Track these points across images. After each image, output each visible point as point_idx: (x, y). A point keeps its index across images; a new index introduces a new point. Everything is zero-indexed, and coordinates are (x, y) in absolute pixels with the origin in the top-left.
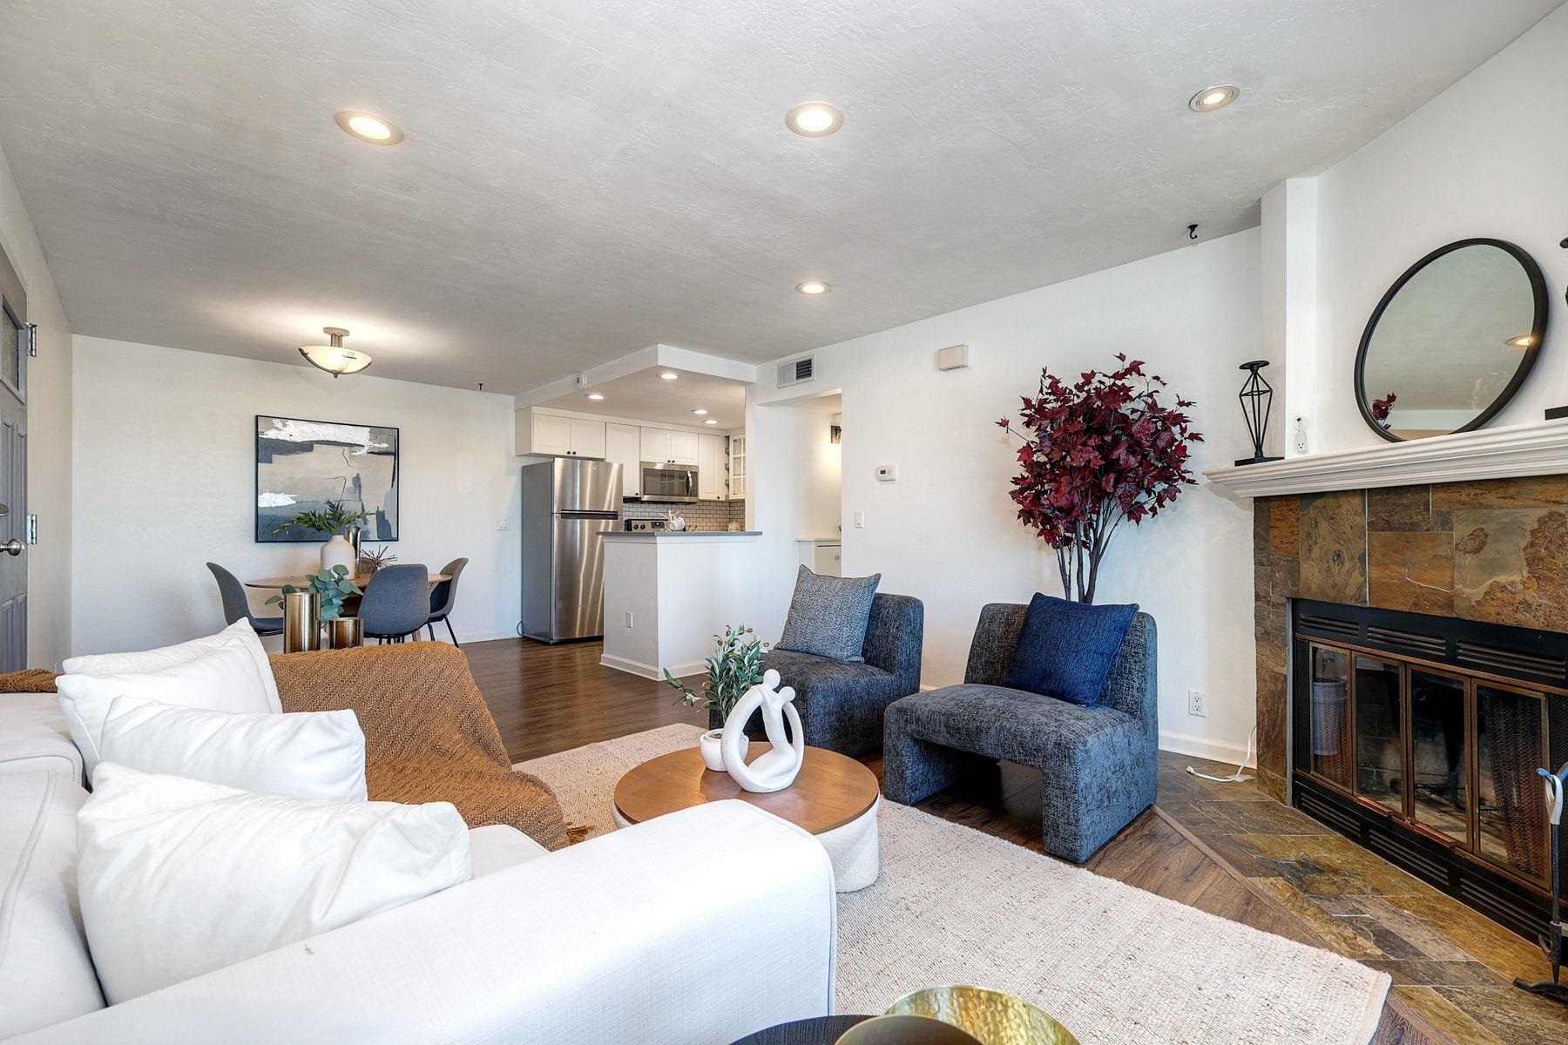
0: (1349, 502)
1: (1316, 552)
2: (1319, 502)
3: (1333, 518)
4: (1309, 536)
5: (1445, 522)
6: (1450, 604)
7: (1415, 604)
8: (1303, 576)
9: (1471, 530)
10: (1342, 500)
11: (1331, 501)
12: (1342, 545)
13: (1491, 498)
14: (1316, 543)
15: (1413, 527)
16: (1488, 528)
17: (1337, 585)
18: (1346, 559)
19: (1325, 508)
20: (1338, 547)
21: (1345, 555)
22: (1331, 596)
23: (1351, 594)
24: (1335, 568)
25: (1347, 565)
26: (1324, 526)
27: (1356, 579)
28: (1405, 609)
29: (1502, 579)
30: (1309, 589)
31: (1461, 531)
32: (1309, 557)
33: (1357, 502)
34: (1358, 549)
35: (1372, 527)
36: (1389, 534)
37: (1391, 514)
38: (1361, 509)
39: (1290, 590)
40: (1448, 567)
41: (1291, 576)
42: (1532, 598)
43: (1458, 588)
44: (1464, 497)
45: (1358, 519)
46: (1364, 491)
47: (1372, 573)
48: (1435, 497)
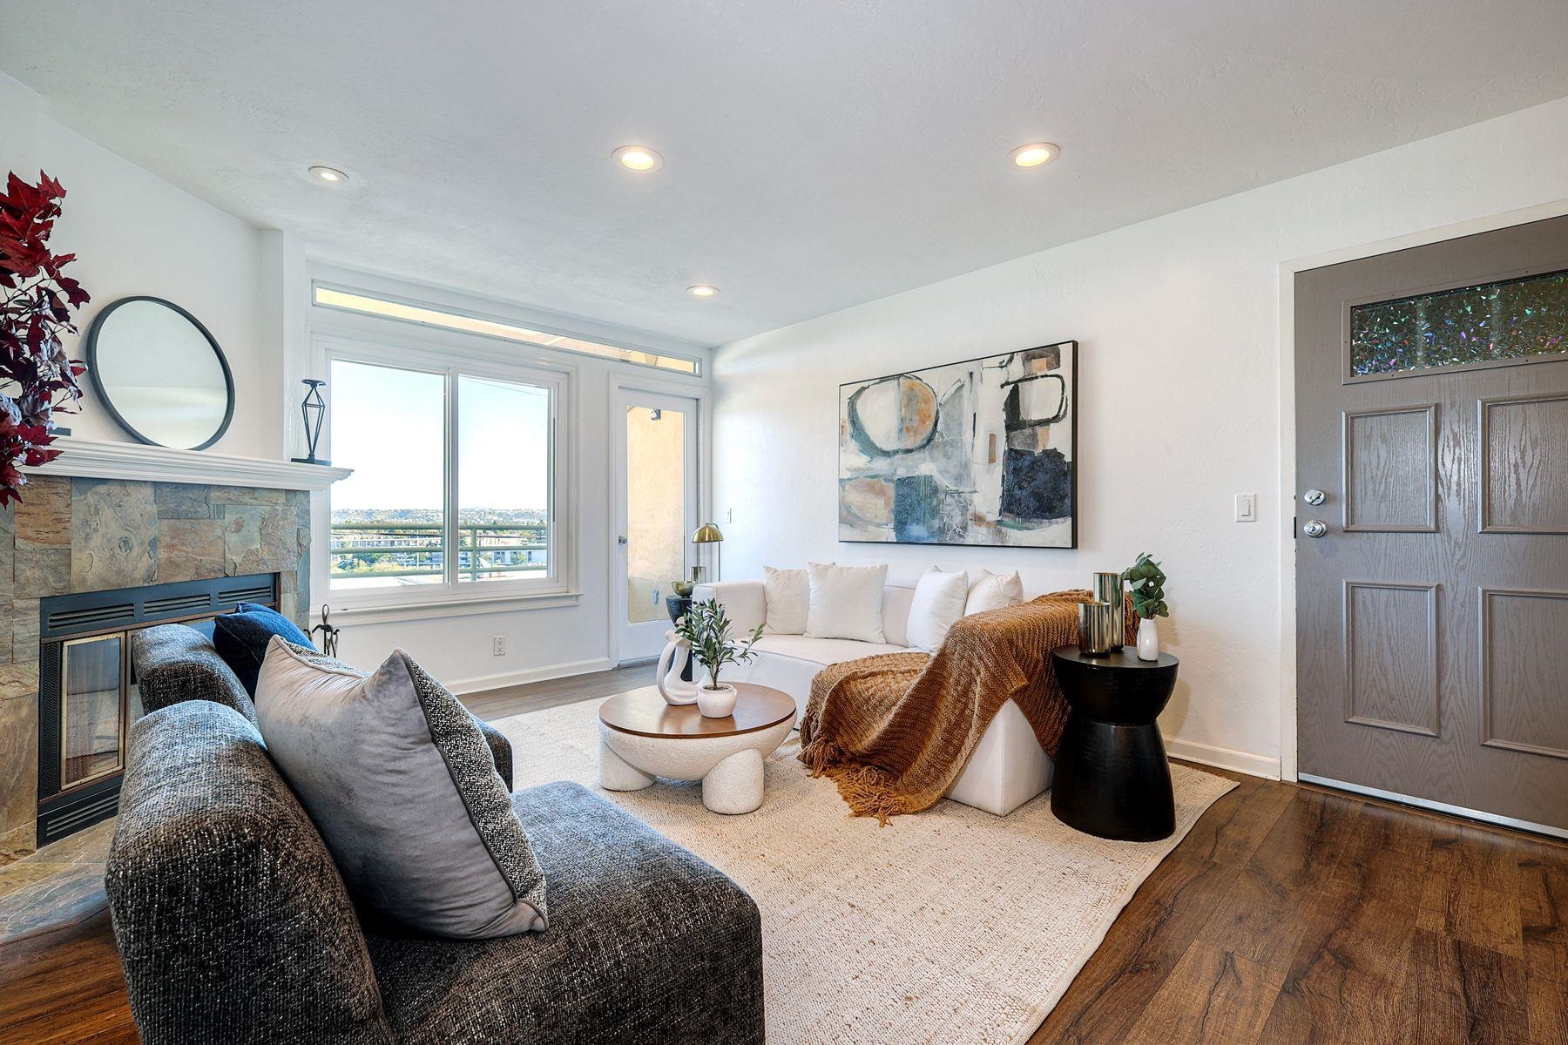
0: (139, 490)
1: (96, 540)
2: (101, 489)
3: (120, 506)
4: (86, 523)
5: (220, 511)
6: (221, 570)
7: (197, 573)
8: (75, 568)
9: (236, 517)
10: (131, 489)
11: (116, 489)
12: (130, 531)
13: (246, 498)
14: (96, 530)
15: (196, 516)
16: (246, 516)
17: (123, 570)
18: (135, 544)
19: (109, 495)
20: (124, 533)
21: (134, 541)
22: (115, 582)
23: (139, 576)
24: (120, 554)
25: (136, 551)
26: (107, 512)
27: (145, 562)
28: (188, 579)
29: (252, 547)
30: (84, 580)
31: (230, 518)
32: (86, 546)
33: (148, 492)
34: (148, 535)
35: (162, 515)
36: (177, 522)
37: (179, 505)
38: (152, 499)
39: (53, 587)
40: (220, 542)
41: (55, 570)
42: (266, 557)
43: (229, 556)
44: (231, 497)
45: (149, 508)
46: (155, 483)
47: (163, 554)
48: (214, 494)
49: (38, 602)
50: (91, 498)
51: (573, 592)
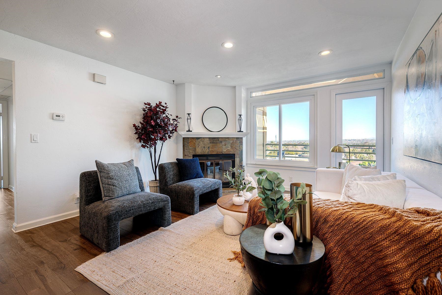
1: (200, 147)
2: (200, 139)
3: (203, 142)
4: (198, 144)
5: (221, 142)
6: (222, 152)
7: (217, 153)
8: (197, 151)
9: (225, 143)
10: (205, 139)
11: (203, 139)
13: (227, 139)
14: (200, 145)
15: (217, 143)
16: (227, 143)
17: (204, 152)
20: (204, 146)
22: (202, 153)
23: (207, 153)
24: (204, 149)
25: (206, 148)
26: (201, 143)
27: (208, 150)
28: (215, 154)
29: (228, 149)
30: (198, 153)
31: (223, 143)
32: (198, 148)
33: (208, 139)
34: (208, 146)
35: (210, 143)
36: (213, 144)
37: (213, 141)
38: (208, 140)
39: (194, 153)
40: (221, 148)
41: (194, 151)
42: (231, 150)
43: (223, 150)
44: (224, 139)
45: (208, 142)
46: (209, 138)
47: (210, 149)
48: (220, 139)
49: (192, 155)
50: (199, 140)
51: (316, 167)
